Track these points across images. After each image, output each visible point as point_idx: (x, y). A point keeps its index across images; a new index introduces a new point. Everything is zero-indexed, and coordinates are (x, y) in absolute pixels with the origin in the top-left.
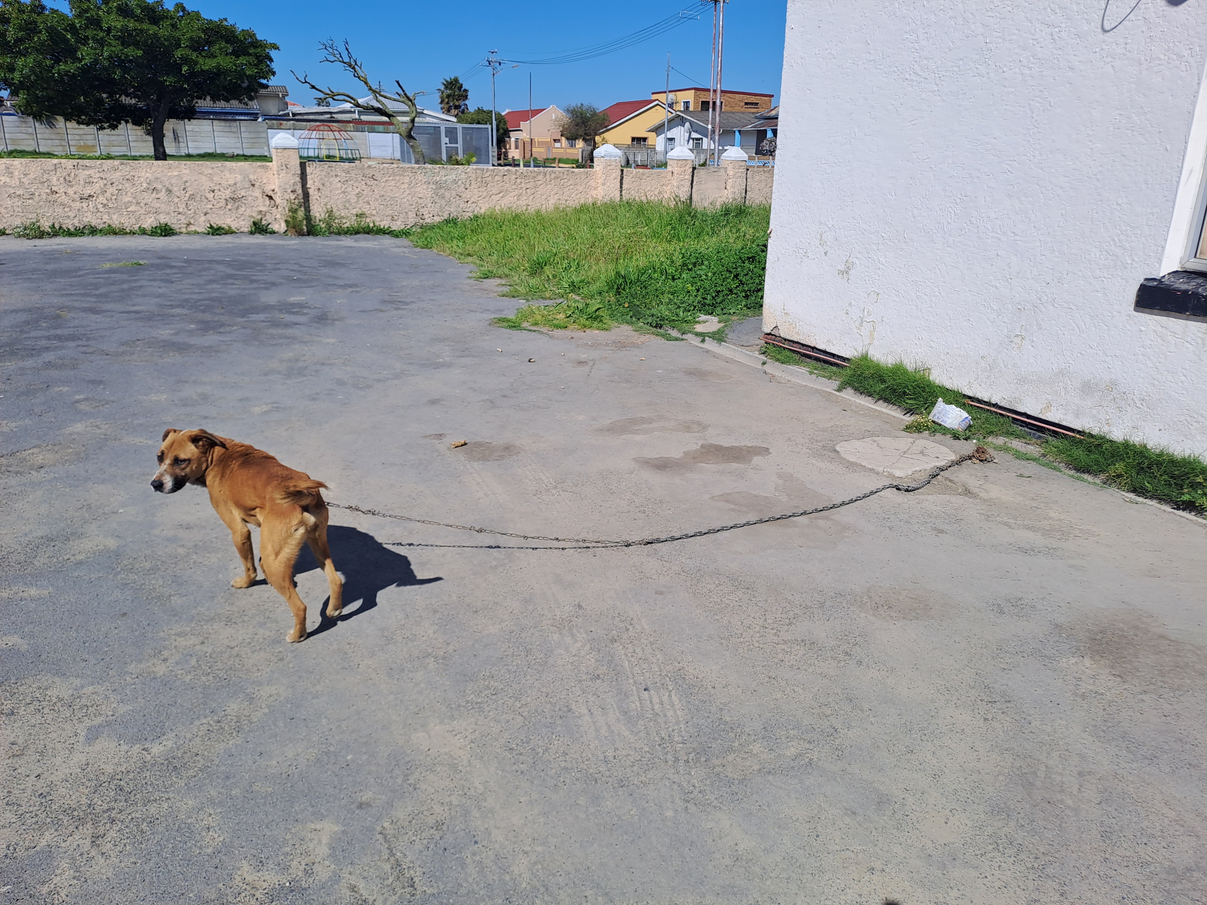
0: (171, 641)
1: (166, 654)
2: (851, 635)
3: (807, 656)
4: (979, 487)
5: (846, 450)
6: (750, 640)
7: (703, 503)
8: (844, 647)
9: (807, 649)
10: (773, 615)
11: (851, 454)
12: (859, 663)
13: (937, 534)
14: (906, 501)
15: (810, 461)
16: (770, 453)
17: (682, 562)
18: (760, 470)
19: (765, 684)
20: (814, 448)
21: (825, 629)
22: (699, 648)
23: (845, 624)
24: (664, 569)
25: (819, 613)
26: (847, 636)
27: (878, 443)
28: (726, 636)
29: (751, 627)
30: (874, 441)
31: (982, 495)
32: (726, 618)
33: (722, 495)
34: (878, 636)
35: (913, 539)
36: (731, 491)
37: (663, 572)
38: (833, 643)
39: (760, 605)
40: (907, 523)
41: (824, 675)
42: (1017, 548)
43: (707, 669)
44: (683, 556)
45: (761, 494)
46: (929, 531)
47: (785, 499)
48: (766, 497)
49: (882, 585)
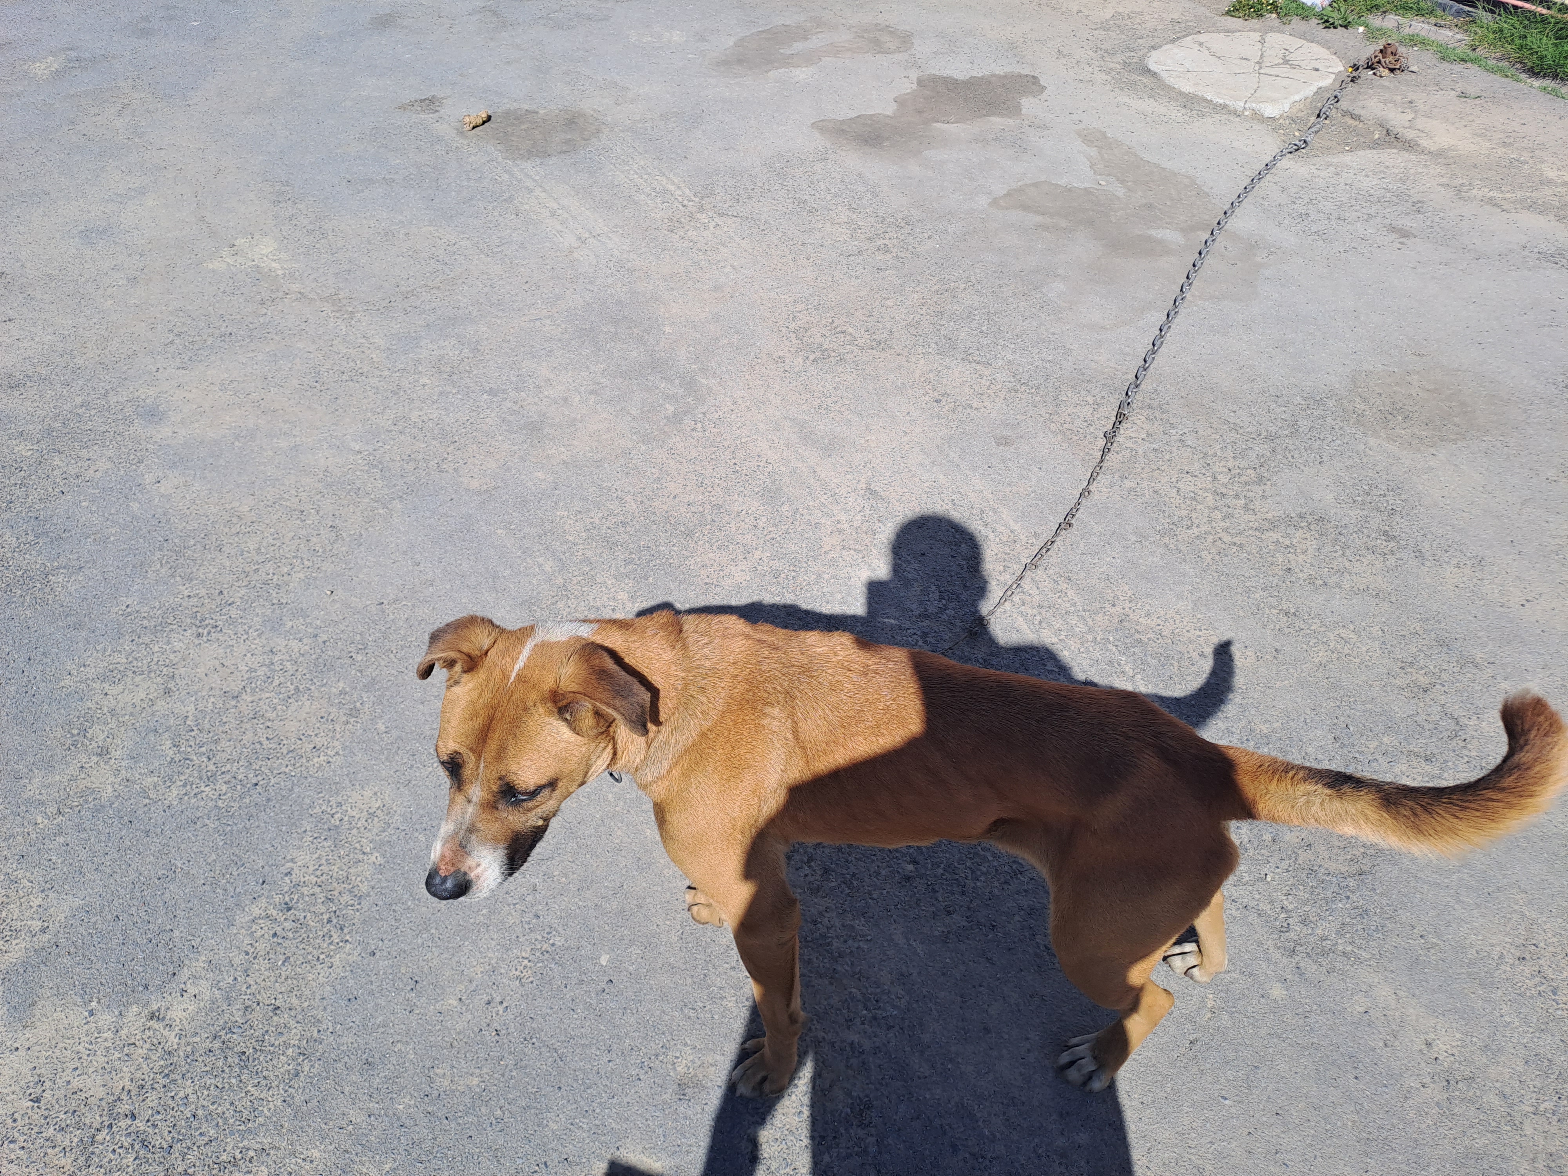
0: (97, 698)
1: (98, 732)
2: (1375, 492)
3: (1324, 551)
4: (1410, 127)
5: (1167, 68)
6: (1212, 530)
7: (984, 216)
8: (1376, 520)
9: (1317, 536)
10: (1222, 464)
11: (1180, 77)
12: (1418, 554)
13: (1401, 240)
14: (1315, 171)
15: (1119, 99)
16: (1044, 88)
17: (1009, 361)
18: (1045, 127)
19: (1287, 631)
20: (1111, 69)
21: (1327, 483)
22: (1133, 563)
23: (1352, 467)
24: (984, 381)
25: (1298, 448)
26: (1368, 494)
27: (1208, 49)
28: (1166, 525)
29: (1198, 498)
30: (1201, 44)
31: (1424, 143)
32: (1145, 484)
33: (1008, 195)
34: (1421, 487)
35: (1369, 255)
36: (1020, 184)
37: (984, 388)
38: (1355, 513)
39: (1189, 443)
40: (1342, 222)
41: (1374, 593)
42: (1538, 256)
43: (1171, 613)
44: (1004, 347)
45: (1075, 185)
46: (1384, 234)
47: (1120, 192)
48: (1085, 189)
49: (1371, 368)
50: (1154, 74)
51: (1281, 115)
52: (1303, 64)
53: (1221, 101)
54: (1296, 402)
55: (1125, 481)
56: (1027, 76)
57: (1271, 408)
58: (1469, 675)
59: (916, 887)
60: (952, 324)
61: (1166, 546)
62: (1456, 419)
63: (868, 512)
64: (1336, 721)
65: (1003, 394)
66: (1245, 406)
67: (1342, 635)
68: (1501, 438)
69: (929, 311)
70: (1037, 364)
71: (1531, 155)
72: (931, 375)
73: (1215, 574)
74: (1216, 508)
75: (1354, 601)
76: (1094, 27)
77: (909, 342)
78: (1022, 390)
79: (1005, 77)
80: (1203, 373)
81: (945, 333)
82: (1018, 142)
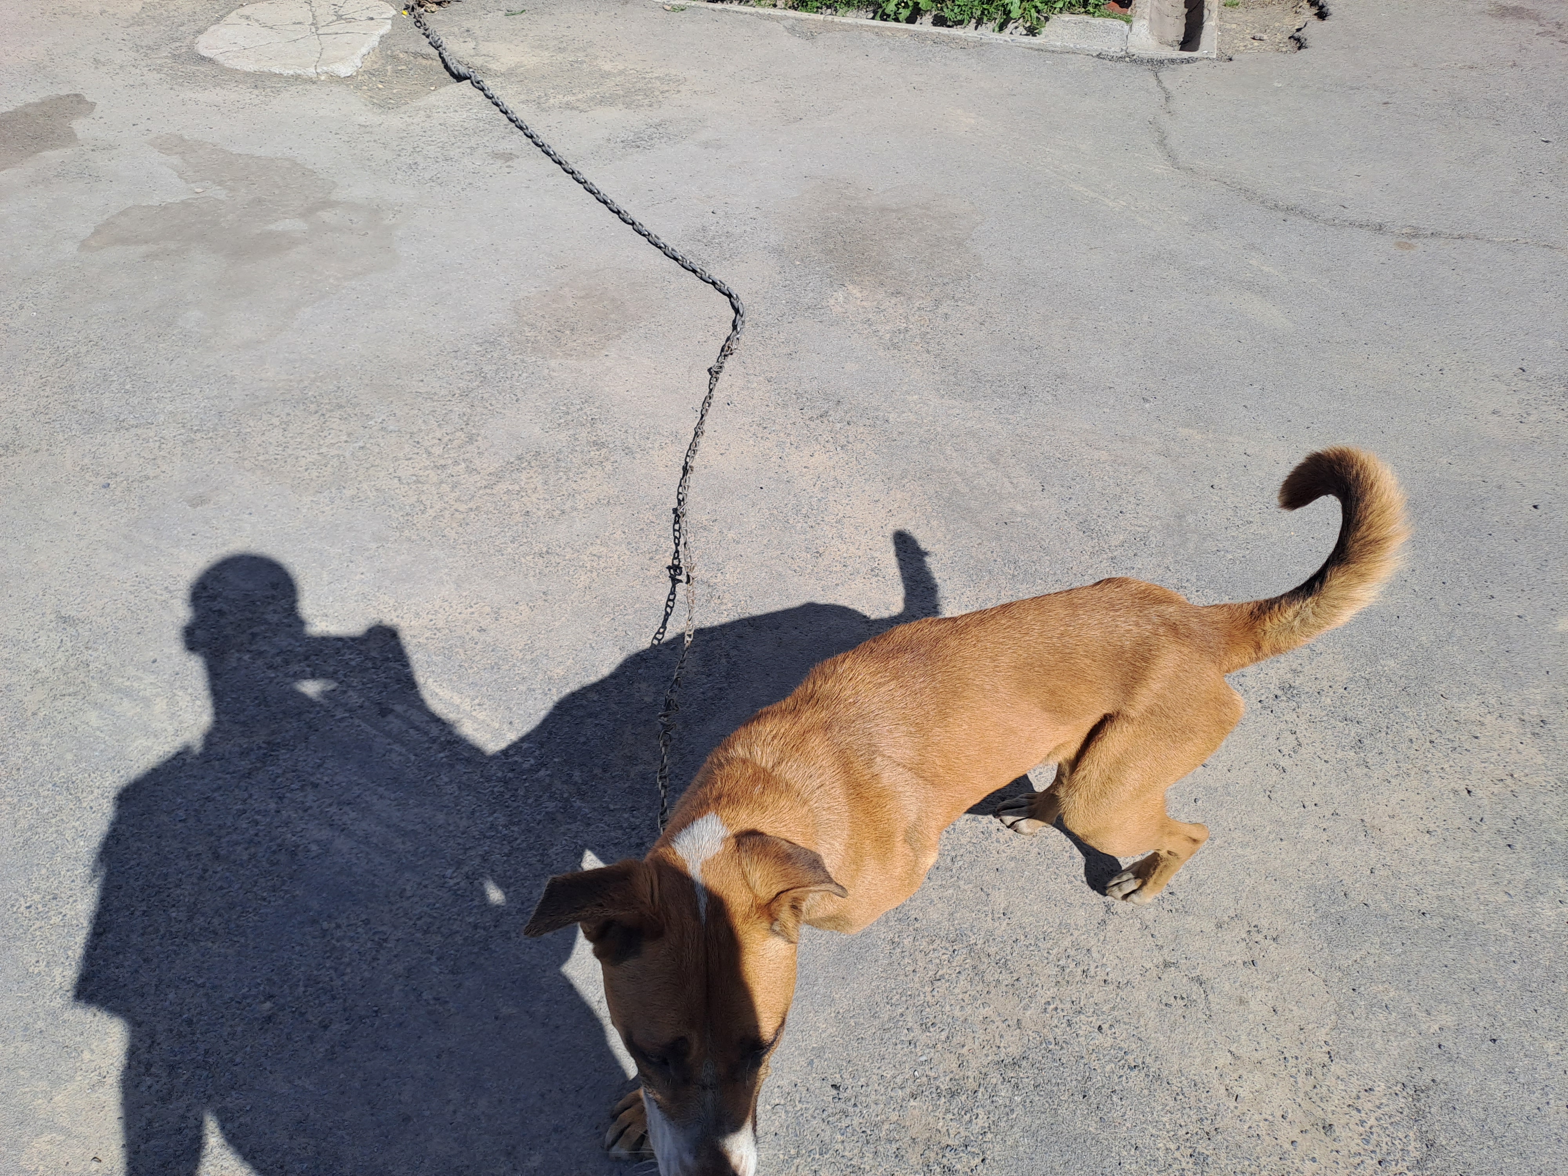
2: (573, 409)
3: (551, 482)
4: (477, 55)
5: (221, 51)
6: (446, 505)
7: (77, 264)
8: (583, 434)
9: (540, 470)
10: (430, 436)
11: (238, 57)
12: (627, 451)
13: (508, 164)
14: (408, 119)
15: (182, 96)
16: (93, 105)
17: (171, 413)
18: (111, 147)
19: (546, 571)
20: (161, 66)
21: (529, 418)
22: (383, 570)
23: (545, 393)
24: (151, 444)
25: (493, 395)
26: (568, 413)
27: (257, 21)
28: (401, 519)
29: (420, 479)
30: (248, 18)
31: (494, 66)
32: (365, 486)
33: (97, 232)
34: (607, 389)
35: (485, 187)
36: (105, 217)
37: (156, 451)
38: (563, 436)
39: (391, 428)
40: (449, 162)
41: (605, 502)
42: (622, 145)
43: (438, 602)
44: (158, 399)
45: (169, 201)
46: (491, 162)
47: (222, 194)
48: (183, 202)
49: (526, 294)
50: (211, 60)
51: (357, 72)
52: (356, 16)
53: (291, 72)
54: (474, 351)
55: (344, 491)
56: (68, 96)
57: (454, 365)
58: (703, 540)
59: (280, 1023)
60: (88, 395)
61: (409, 539)
62: (613, 316)
63: (69, 644)
64: (616, 633)
65: (178, 451)
66: (429, 372)
67: (594, 552)
68: (653, 319)
69: (54, 390)
70: (203, 404)
71: (584, 54)
72: (86, 461)
73: (465, 546)
74: (442, 482)
75: (593, 516)
76: (126, 24)
77: (43, 433)
78: (198, 438)
79: (43, 103)
80: (378, 353)
81: (84, 407)
82: (86, 171)
